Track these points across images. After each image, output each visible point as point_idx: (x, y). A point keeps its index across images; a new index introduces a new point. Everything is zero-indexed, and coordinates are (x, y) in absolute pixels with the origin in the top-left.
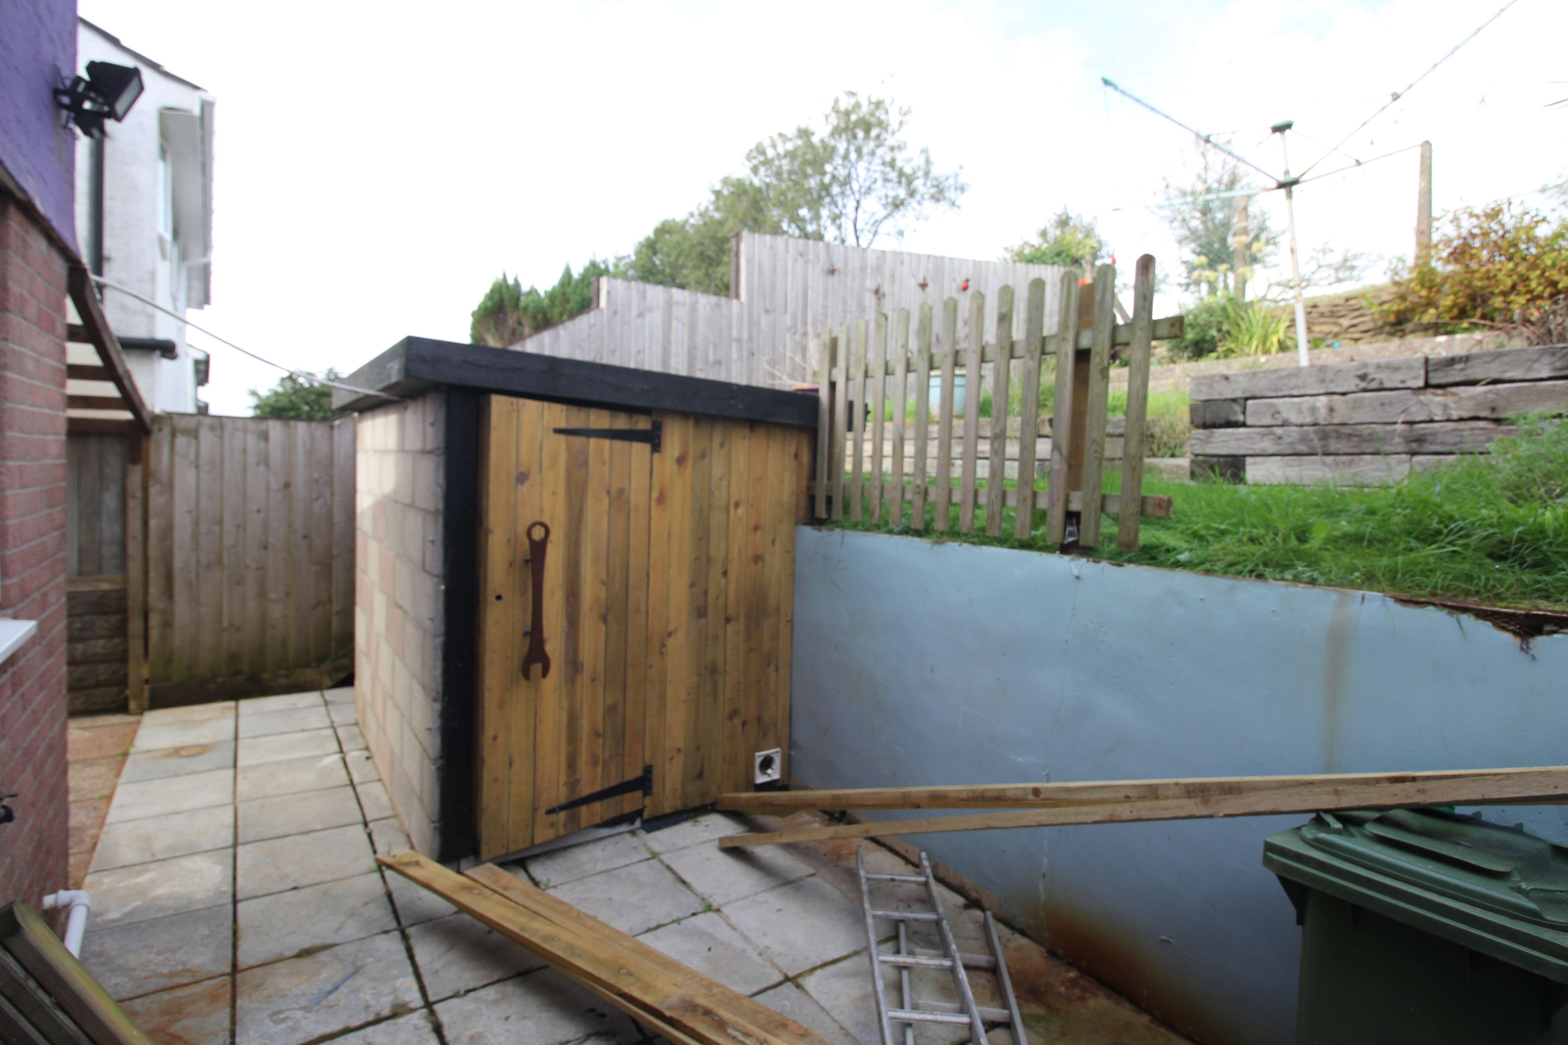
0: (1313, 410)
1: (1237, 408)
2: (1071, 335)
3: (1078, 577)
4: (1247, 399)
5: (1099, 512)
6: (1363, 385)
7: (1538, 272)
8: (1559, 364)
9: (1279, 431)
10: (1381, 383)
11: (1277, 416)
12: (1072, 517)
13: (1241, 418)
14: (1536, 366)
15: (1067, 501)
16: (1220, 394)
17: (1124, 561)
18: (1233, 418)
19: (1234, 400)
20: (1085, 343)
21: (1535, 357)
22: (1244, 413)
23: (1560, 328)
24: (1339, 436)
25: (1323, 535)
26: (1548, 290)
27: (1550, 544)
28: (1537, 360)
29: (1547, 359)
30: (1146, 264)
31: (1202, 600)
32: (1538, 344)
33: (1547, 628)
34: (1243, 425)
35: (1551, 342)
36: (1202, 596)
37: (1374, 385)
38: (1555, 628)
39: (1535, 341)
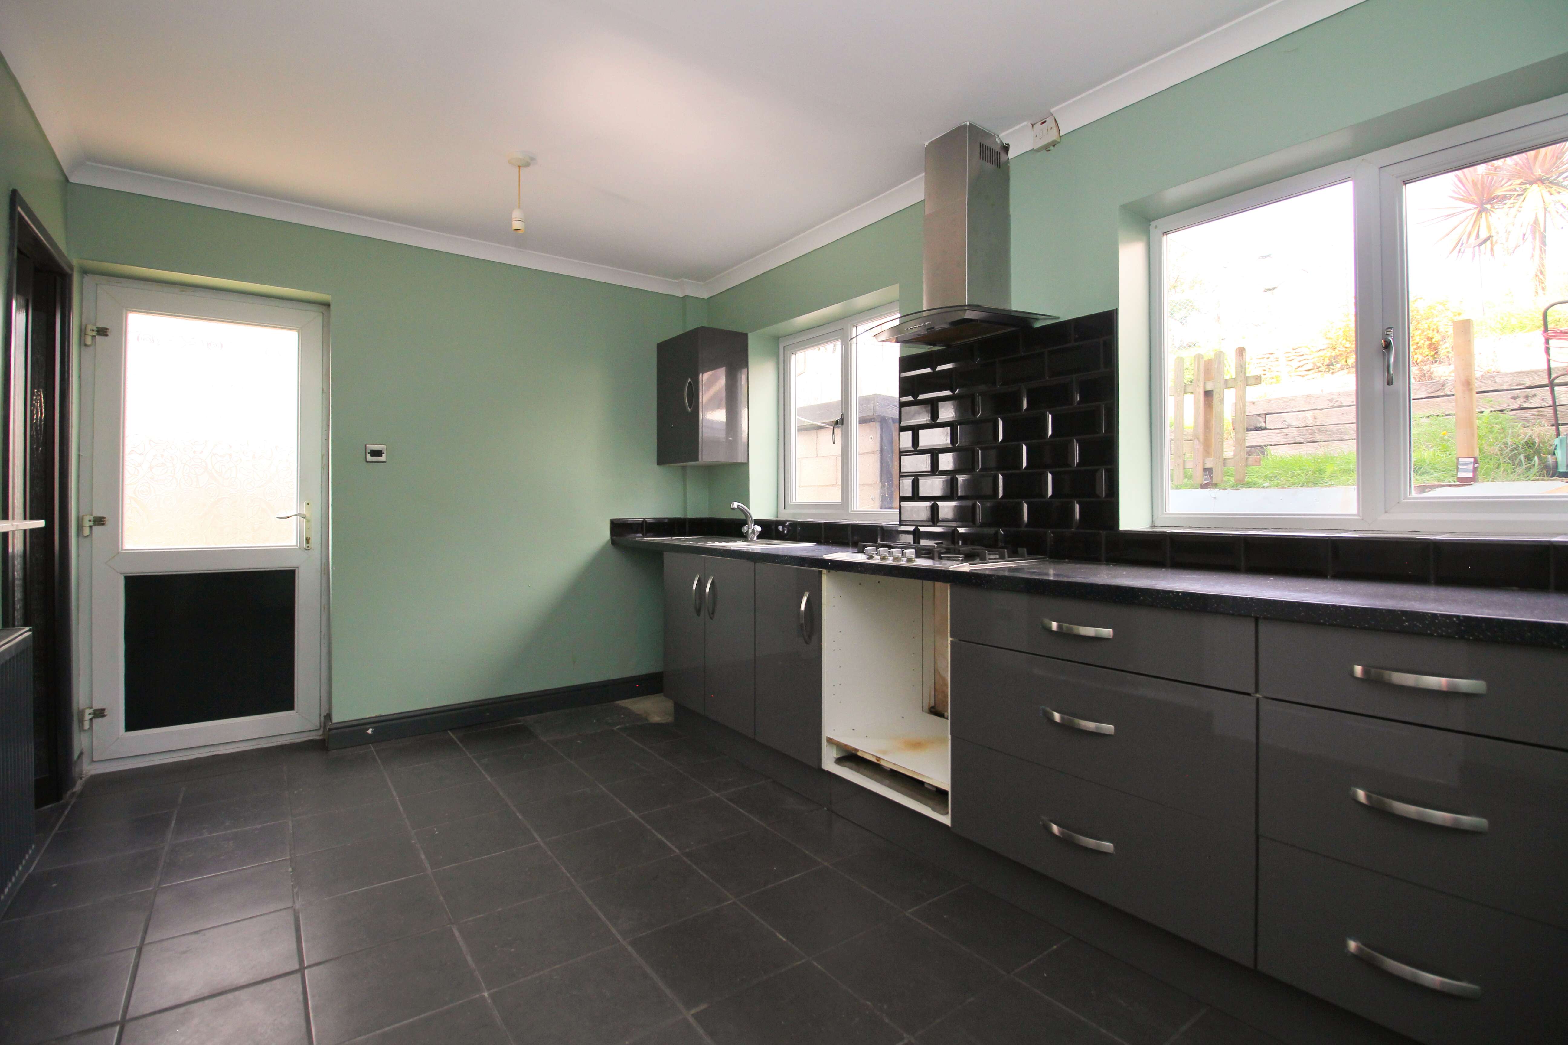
0: (1305, 418)
1: (1261, 419)
2: (1201, 384)
3: (1215, 498)
4: (1266, 414)
5: (1223, 467)
6: (1331, 404)
7: (1420, 332)
8: (1429, 391)
9: (1286, 431)
10: (1342, 403)
11: (1284, 422)
12: (1208, 471)
13: (1263, 425)
14: (1419, 392)
15: (1204, 463)
16: (1250, 412)
17: (1239, 488)
18: (1259, 425)
19: (1259, 415)
20: (1209, 388)
21: (1418, 387)
22: (1265, 422)
23: (1429, 373)
24: (1320, 431)
25: (1331, 470)
26: (1428, 343)
27: (1428, 465)
28: (1419, 389)
29: (1424, 388)
30: (1241, 351)
31: (1281, 499)
32: (1419, 381)
33: (1427, 490)
34: (1265, 429)
35: (1425, 380)
36: (1281, 498)
37: (1337, 404)
38: (1429, 490)
39: (1418, 380)
